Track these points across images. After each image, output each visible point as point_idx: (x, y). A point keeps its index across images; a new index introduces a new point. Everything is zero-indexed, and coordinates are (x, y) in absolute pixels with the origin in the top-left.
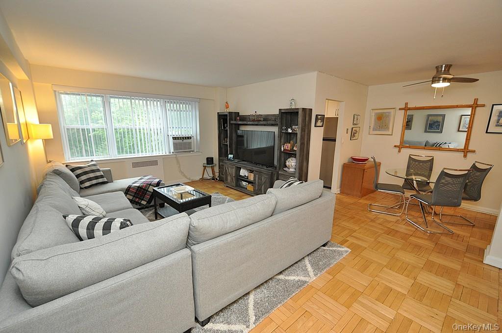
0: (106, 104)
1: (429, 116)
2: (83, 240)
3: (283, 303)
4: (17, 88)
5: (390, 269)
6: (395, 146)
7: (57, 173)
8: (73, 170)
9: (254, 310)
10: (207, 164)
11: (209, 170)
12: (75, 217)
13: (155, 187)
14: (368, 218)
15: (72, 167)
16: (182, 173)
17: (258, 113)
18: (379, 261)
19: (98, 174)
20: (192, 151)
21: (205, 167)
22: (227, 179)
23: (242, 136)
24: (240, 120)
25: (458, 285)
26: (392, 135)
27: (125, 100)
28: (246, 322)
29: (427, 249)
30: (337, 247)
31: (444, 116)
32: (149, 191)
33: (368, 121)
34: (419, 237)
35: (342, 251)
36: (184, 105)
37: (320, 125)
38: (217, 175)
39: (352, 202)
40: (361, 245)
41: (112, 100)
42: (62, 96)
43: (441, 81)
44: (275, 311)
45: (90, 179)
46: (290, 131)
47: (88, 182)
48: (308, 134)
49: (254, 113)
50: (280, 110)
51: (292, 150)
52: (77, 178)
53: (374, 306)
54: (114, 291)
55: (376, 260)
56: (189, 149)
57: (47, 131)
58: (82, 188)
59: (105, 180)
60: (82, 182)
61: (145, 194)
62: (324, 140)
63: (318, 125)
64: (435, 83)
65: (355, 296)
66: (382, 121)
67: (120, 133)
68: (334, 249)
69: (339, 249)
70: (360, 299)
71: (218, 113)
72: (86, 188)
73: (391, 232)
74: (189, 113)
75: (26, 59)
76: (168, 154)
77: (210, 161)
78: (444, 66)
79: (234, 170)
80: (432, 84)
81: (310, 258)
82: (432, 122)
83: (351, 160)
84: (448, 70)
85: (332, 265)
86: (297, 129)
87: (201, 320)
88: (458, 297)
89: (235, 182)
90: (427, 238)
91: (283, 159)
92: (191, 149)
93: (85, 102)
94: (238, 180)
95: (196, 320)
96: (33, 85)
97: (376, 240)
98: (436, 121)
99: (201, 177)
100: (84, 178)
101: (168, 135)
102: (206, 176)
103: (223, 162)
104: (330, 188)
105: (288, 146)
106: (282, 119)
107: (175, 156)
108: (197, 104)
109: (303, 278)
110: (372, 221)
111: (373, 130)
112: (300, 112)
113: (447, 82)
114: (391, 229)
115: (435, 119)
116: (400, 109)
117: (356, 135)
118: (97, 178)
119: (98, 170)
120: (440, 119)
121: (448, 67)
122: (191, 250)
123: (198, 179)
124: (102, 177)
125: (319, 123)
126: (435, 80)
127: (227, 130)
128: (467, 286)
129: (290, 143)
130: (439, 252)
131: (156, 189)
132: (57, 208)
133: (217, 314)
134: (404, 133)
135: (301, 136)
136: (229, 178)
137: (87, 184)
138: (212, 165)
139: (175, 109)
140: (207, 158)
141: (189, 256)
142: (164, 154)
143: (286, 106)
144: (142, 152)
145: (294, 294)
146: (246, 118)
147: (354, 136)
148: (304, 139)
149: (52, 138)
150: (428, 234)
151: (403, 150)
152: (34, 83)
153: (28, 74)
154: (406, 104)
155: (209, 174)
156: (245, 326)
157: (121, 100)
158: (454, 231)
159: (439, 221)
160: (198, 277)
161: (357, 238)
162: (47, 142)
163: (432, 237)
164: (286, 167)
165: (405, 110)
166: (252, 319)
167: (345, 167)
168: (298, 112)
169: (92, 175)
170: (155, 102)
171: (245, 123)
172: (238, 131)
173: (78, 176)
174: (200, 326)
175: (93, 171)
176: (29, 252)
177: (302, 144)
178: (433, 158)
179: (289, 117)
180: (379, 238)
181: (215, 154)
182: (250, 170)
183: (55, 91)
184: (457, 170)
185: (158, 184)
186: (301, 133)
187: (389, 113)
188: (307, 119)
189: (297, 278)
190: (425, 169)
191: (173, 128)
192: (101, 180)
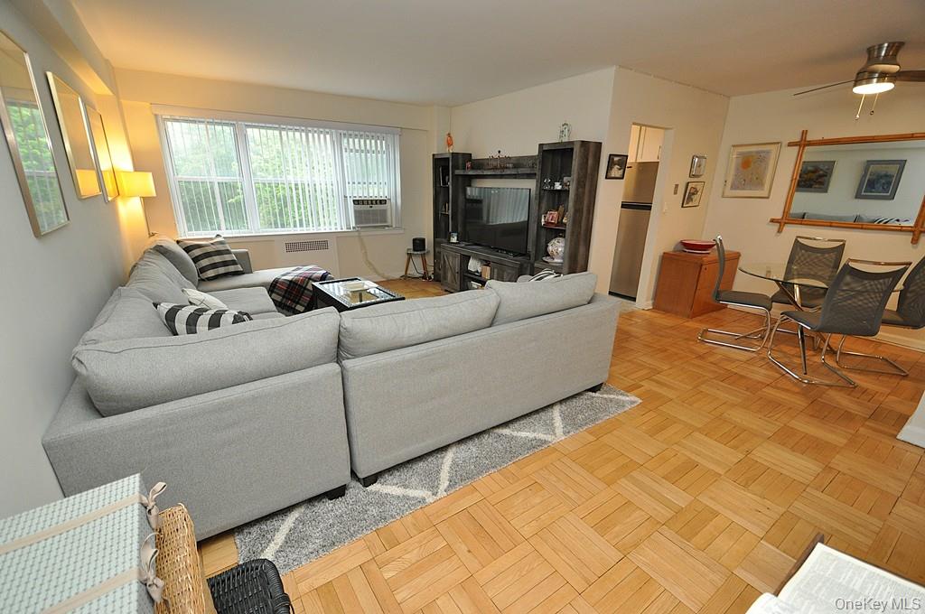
0: (240, 139)
1: (870, 163)
2: (177, 334)
3: (499, 468)
4: (94, 109)
5: (706, 435)
6: (772, 221)
7: (161, 251)
8: (188, 249)
9: (449, 472)
10: (414, 250)
11: (418, 261)
12: (171, 306)
13: (315, 281)
14: (692, 352)
15: (185, 244)
16: (370, 263)
17: (503, 155)
18: (689, 421)
19: (227, 258)
20: (388, 226)
21: (410, 255)
22: (445, 278)
23: (479, 202)
24: (472, 168)
25: (828, 468)
26: (768, 198)
27: (270, 132)
28: (434, 488)
29: (790, 408)
30: (617, 394)
31: (902, 163)
32: (308, 290)
33: (722, 168)
34: (784, 390)
35: (623, 401)
36: (373, 141)
37: (618, 176)
38: (431, 270)
39: (669, 325)
40: (664, 393)
41: (249, 131)
42: (169, 123)
43: (875, 80)
44: (483, 478)
45: (214, 266)
46: (558, 186)
47: (211, 271)
48: (590, 192)
49: (496, 155)
50: (541, 145)
51: (560, 223)
52: (195, 263)
53: (656, 486)
54: (220, 409)
55: (683, 418)
56: (381, 222)
57: (146, 183)
58: (203, 280)
59: (239, 268)
60: (202, 270)
61: (302, 294)
62: (624, 206)
63: (613, 176)
64: (861, 84)
65: (627, 469)
66: (750, 170)
67: (279, 200)
68: (612, 396)
69: (620, 397)
70: (634, 474)
71: (434, 155)
72: (209, 279)
73: (731, 378)
74: (382, 158)
75: (107, 58)
76: (345, 230)
77: (419, 244)
78: (886, 45)
79: (457, 261)
80: (855, 86)
81: (564, 407)
82: (875, 177)
83: (681, 247)
84: (895, 55)
85: (600, 421)
86: (571, 182)
87: (362, 476)
88: (820, 487)
89: (459, 283)
90: (797, 390)
91: (543, 240)
92: (386, 222)
93: (222, 143)
94: (464, 279)
95: (353, 474)
96: (120, 105)
97: (695, 387)
98: (883, 173)
99: (403, 273)
100: (205, 262)
101: (345, 197)
102: (412, 272)
103: (440, 247)
104: (634, 299)
105: (552, 216)
106: (543, 163)
107: (357, 234)
108: (397, 137)
109: (542, 436)
110: (701, 357)
111: (732, 188)
112: (577, 149)
113: (889, 81)
114: (732, 372)
115: (882, 169)
116: (790, 145)
117: (694, 197)
118: (225, 264)
119: (228, 252)
120: (893, 170)
121: (896, 47)
122: (341, 366)
123: (398, 277)
124: (234, 263)
125: (616, 172)
126: (863, 76)
127: (448, 188)
128: (848, 472)
129: (557, 210)
130: (812, 416)
131: (317, 284)
132: (149, 295)
133: (389, 470)
134: (792, 196)
135: (577, 195)
136: (449, 275)
137: (211, 273)
138: (422, 252)
139: (357, 147)
140: (414, 240)
141: (338, 374)
142: (339, 230)
143: (552, 137)
144: (301, 225)
145: (520, 457)
146: (482, 165)
147: (690, 199)
148: (582, 203)
149: (155, 195)
150: (805, 385)
151: (787, 228)
152: (122, 100)
153: (112, 85)
154: (804, 133)
155: (416, 269)
156: (430, 493)
157: (263, 131)
158: (858, 382)
159: (835, 365)
160: (352, 409)
161: (658, 382)
162: (147, 201)
163: (809, 391)
164: (548, 255)
165: (800, 145)
166: (444, 484)
167: (666, 259)
168: (572, 149)
169: (217, 259)
170: (322, 136)
171: (479, 172)
172: (468, 189)
173: (196, 260)
174: (361, 486)
175: (219, 253)
176: (96, 342)
177: (578, 211)
178: (844, 244)
179: (558, 160)
180: (703, 386)
181: (428, 234)
182: (486, 261)
183: (156, 115)
184: (879, 264)
185: (323, 278)
186: (577, 189)
187: (768, 152)
188: (590, 162)
189: (531, 435)
190: (825, 264)
191: (354, 183)
192: (232, 268)
